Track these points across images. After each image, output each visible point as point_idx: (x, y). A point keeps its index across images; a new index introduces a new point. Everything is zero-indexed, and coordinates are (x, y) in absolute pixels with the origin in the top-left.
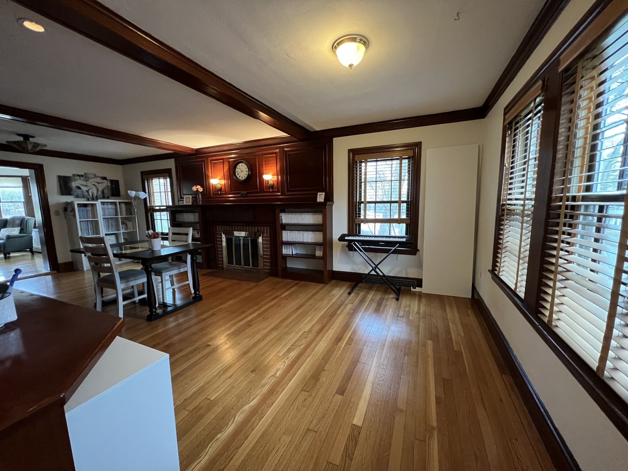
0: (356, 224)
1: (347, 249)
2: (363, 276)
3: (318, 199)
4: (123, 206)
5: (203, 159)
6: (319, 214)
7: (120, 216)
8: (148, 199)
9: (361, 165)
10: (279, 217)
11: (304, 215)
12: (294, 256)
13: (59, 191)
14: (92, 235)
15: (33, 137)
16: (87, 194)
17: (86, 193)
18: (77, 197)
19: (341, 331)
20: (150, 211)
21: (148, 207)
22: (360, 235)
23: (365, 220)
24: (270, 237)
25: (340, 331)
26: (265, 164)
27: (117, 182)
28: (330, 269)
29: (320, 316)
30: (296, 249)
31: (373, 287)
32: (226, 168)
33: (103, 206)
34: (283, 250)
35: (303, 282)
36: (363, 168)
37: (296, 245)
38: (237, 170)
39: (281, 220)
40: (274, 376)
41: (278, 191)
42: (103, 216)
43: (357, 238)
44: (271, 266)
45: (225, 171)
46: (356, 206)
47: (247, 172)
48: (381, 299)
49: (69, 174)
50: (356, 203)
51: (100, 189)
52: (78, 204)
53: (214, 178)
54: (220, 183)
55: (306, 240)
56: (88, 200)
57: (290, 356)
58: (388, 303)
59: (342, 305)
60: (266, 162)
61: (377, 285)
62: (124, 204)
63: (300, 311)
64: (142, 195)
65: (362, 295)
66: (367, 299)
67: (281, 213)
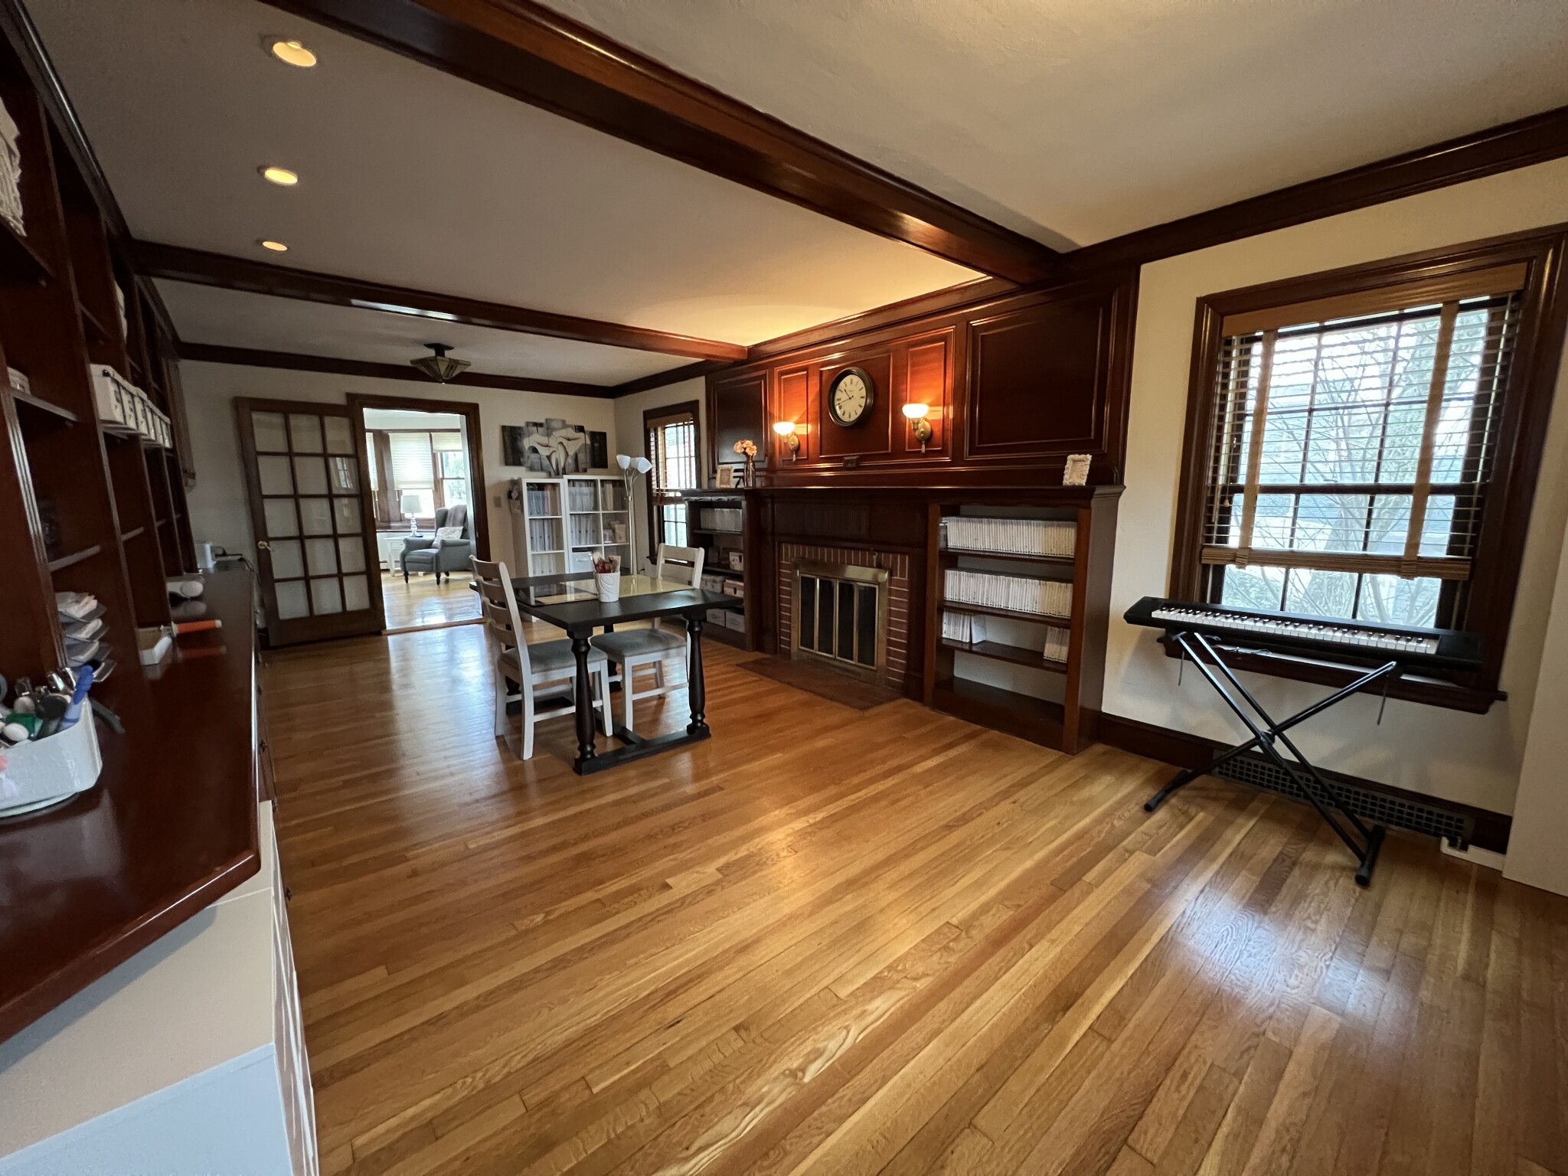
0: (1206, 567)
1: (1160, 648)
2: (1216, 754)
3: (1066, 477)
4: (609, 487)
5: (762, 372)
6: (1066, 526)
7: (601, 512)
8: (654, 474)
9: (1248, 351)
10: (937, 529)
11: (1015, 527)
12: (974, 649)
13: (503, 459)
14: (549, 549)
15: (450, 348)
16: (548, 462)
17: (546, 462)
18: (531, 469)
19: (1081, 963)
20: (656, 501)
21: (654, 491)
22: (1218, 606)
23: (1246, 553)
24: (911, 584)
25: (1077, 960)
26: (911, 374)
27: (603, 435)
28: (1090, 705)
29: (1017, 872)
30: (984, 627)
31: (1252, 800)
32: (814, 389)
33: (573, 489)
34: (945, 627)
35: (994, 734)
36: (1256, 361)
37: (987, 617)
38: (838, 395)
39: (942, 539)
40: (796, 1076)
41: (943, 453)
42: (571, 509)
43: (1199, 619)
44: (908, 667)
45: (810, 399)
46: (1211, 500)
47: (864, 400)
48: (1280, 858)
49: (519, 423)
50: (1213, 489)
51: (571, 453)
52: (528, 484)
53: (785, 420)
54: (799, 433)
55: (1015, 605)
56: (550, 476)
57: (872, 1013)
58: (1316, 887)
59: (1110, 849)
60: (916, 368)
61: (1273, 795)
62: (611, 485)
63: (955, 837)
64: (643, 465)
65: (1199, 823)
66: (1218, 846)
67: (945, 516)
